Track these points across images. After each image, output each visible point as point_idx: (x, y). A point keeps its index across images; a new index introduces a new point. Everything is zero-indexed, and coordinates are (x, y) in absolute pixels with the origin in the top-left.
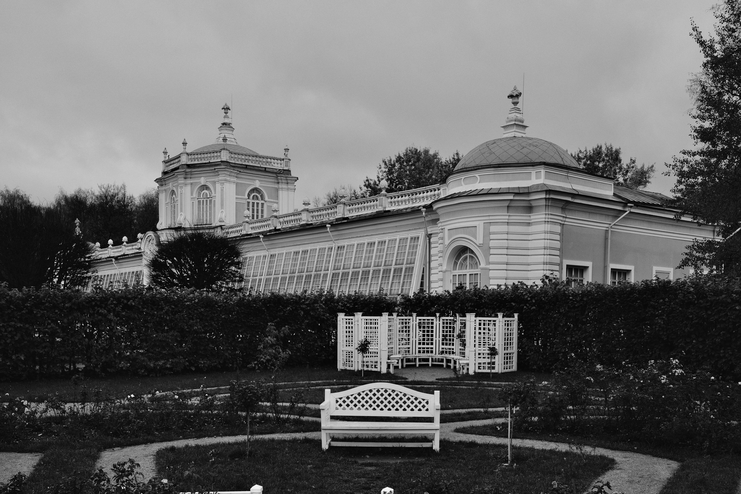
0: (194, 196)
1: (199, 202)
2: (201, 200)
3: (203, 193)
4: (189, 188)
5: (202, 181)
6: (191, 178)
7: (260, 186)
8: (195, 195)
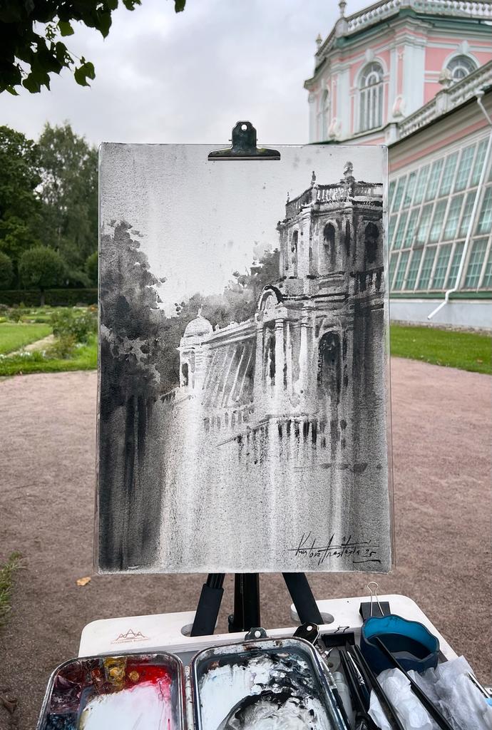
0: (355, 85)
1: (363, 95)
2: (366, 91)
3: (371, 77)
4: (347, 74)
5: (369, 55)
6: (350, 57)
7: (469, 52)
8: (357, 84)
